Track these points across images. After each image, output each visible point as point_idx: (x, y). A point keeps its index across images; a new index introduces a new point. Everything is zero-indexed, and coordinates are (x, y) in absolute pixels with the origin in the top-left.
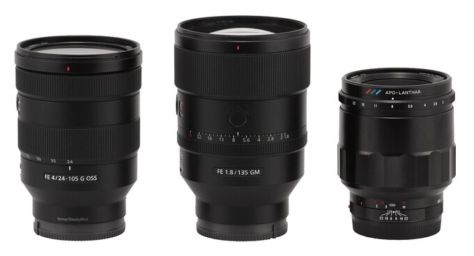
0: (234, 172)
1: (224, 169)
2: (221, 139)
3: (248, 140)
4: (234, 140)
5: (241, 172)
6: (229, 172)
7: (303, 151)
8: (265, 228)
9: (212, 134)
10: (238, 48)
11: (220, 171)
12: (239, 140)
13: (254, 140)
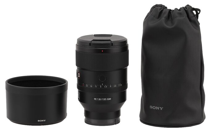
0: (101, 99)
1: (97, 98)
2: (96, 86)
3: (106, 87)
4: (101, 87)
5: (104, 99)
6: (99, 99)
7: (126, 91)
8: (111, 121)
9: (92, 85)
10: (102, 51)
11: (95, 99)
12: (103, 87)
13: (108, 86)
